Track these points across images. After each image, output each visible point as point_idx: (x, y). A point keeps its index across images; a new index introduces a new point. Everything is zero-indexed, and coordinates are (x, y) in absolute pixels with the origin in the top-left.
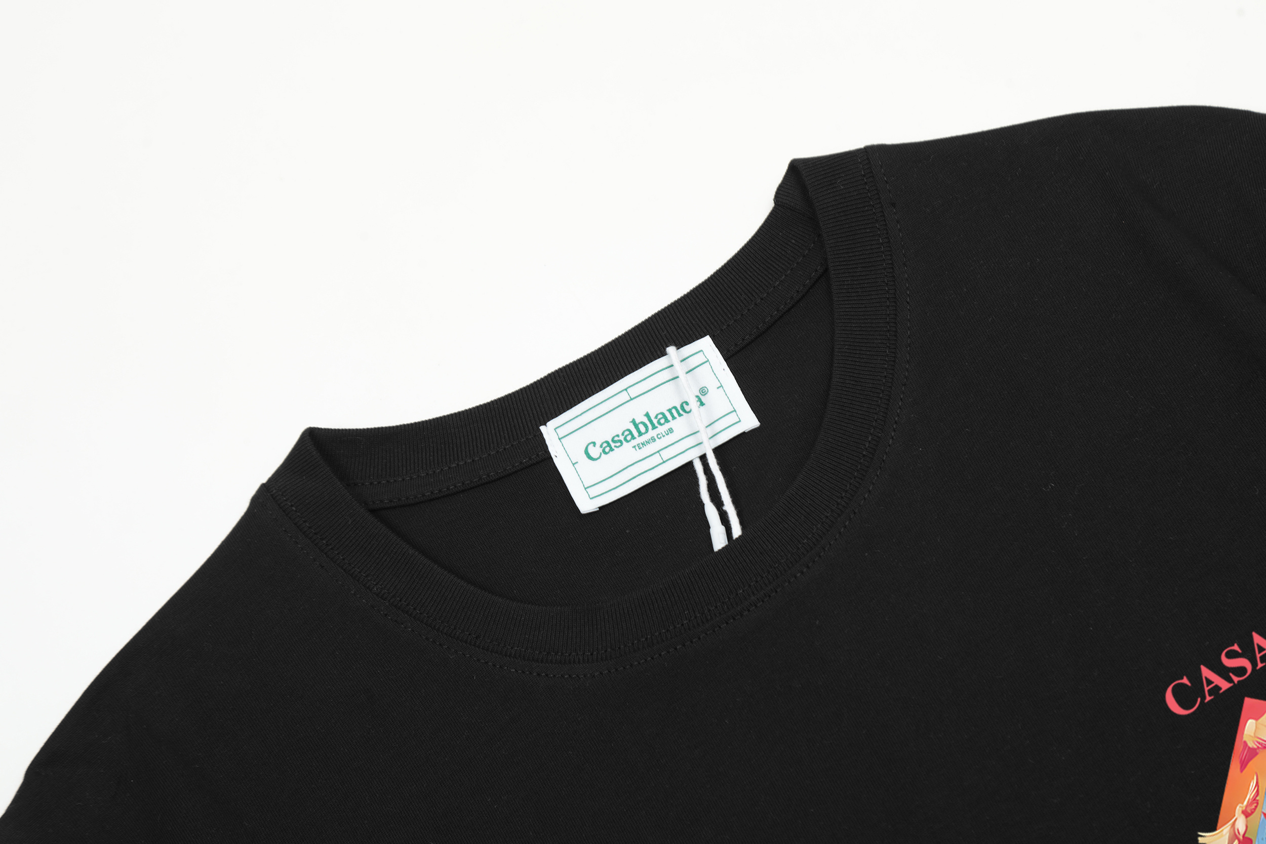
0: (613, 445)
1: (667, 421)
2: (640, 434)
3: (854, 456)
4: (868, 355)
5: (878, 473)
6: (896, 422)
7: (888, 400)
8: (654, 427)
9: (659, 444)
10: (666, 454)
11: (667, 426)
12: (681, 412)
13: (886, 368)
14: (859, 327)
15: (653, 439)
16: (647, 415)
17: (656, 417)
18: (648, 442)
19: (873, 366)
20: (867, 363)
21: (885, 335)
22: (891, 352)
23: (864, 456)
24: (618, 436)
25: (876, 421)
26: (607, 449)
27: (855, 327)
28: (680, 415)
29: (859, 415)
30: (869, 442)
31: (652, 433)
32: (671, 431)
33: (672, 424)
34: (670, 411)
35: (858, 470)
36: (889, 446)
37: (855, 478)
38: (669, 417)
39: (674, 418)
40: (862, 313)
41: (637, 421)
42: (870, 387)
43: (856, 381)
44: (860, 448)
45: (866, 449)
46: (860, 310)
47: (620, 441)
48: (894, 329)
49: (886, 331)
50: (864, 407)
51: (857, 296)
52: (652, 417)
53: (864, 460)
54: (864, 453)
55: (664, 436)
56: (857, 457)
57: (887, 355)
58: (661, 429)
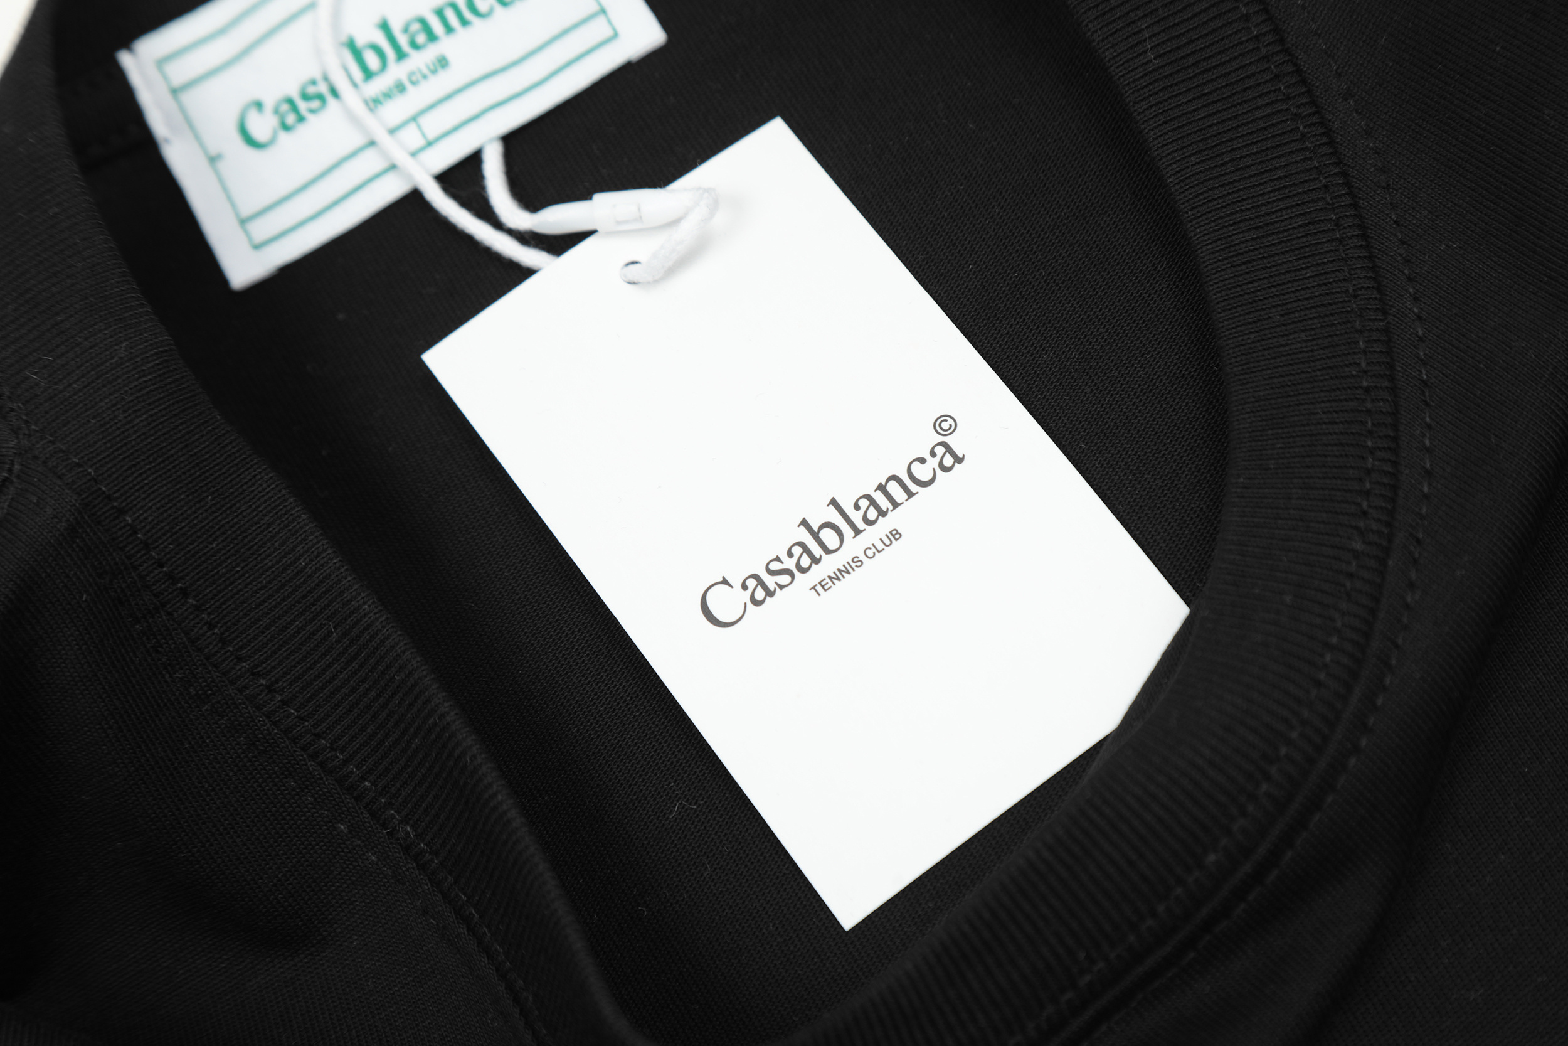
0: (302, 106)
1: (432, 37)
2: (368, 74)
3: (1341, 400)
4: (1254, 154)
5: (1428, 419)
6: (1410, 279)
7: (1365, 236)
8: (401, 55)
9: (415, 99)
10: (434, 124)
11: (430, 53)
12: (467, 14)
13: (1317, 168)
14: (1199, 97)
15: (400, 88)
16: (385, 27)
17: (406, 30)
18: (388, 95)
19: (1280, 173)
20: (1263, 173)
21: (1275, 91)
22: (1310, 126)
23: (1367, 390)
24: (314, 82)
25: (1355, 297)
26: (290, 119)
27: (1190, 101)
28: (464, 22)
29: (1305, 302)
30: (1364, 352)
31: (397, 71)
32: (443, 62)
33: (446, 46)
34: (440, 13)
35: (1370, 432)
36: (1421, 339)
37: (1371, 453)
38: (437, 27)
39: (449, 29)
40: (1191, 60)
41: (360, 41)
42: (1300, 226)
43: (1257, 228)
44: (1348, 376)
45: (1365, 372)
46: (1181, 53)
47: (320, 97)
48: (1291, 68)
49: (1271, 79)
50: (1307, 278)
51: (1158, 22)
52: (396, 28)
53: (1373, 401)
54: (1365, 384)
55: (425, 77)
56: (1352, 400)
57: (1303, 135)
58: (419, 60)
